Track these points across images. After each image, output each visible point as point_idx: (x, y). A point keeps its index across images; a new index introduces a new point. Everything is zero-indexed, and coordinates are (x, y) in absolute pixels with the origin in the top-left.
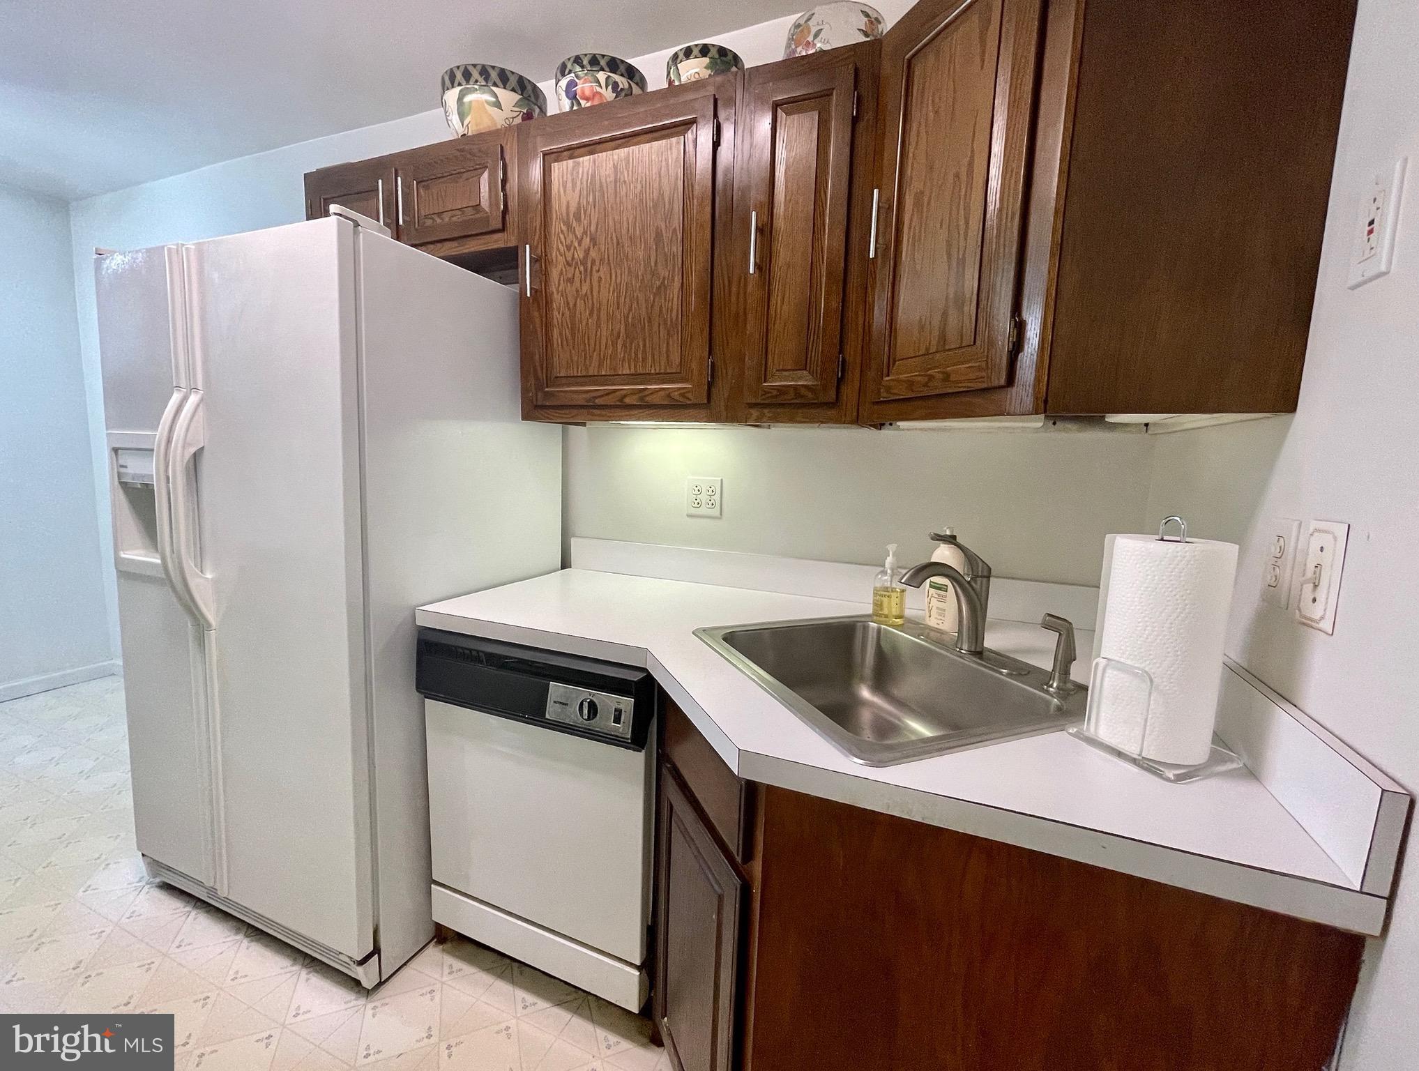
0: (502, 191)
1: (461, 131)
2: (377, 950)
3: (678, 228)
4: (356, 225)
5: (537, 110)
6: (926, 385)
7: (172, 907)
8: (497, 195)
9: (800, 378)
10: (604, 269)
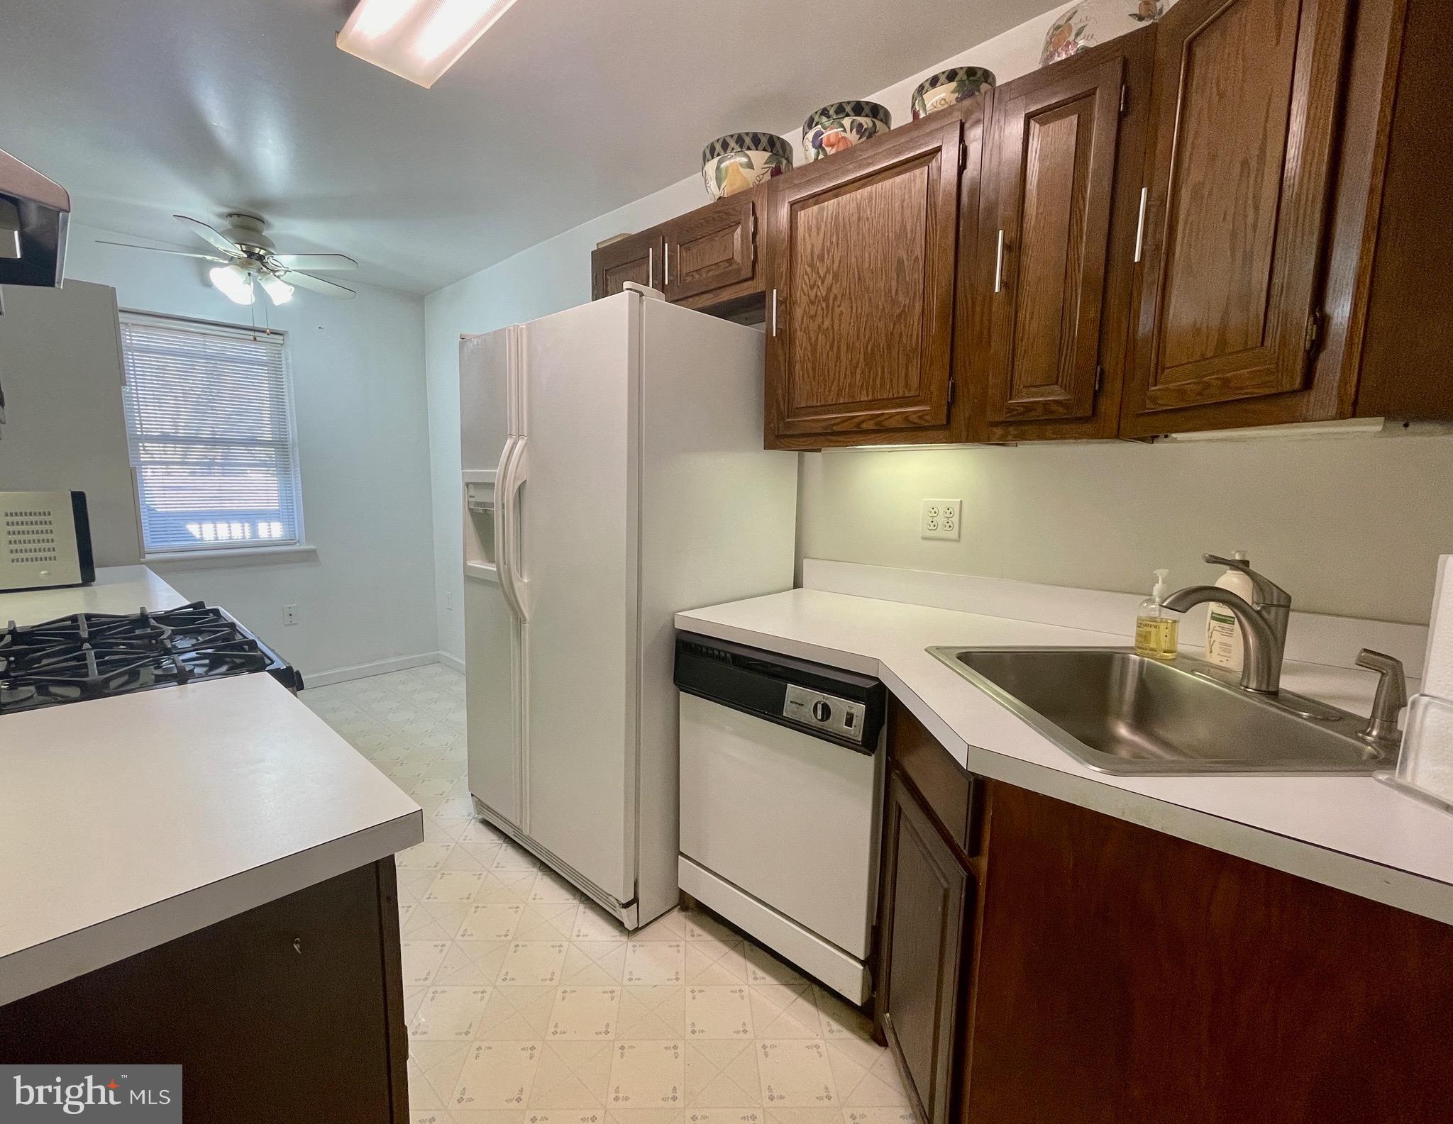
0: (753, 243)
1: (718, 194)
2: (635, 900)
3: (920, 257)
4: (642, 295)
5: (784, 162)
6: (1200, 394)
7: (490, 838)
8: (748, 248)
9: (1050, 394)
10: (846, 304)
